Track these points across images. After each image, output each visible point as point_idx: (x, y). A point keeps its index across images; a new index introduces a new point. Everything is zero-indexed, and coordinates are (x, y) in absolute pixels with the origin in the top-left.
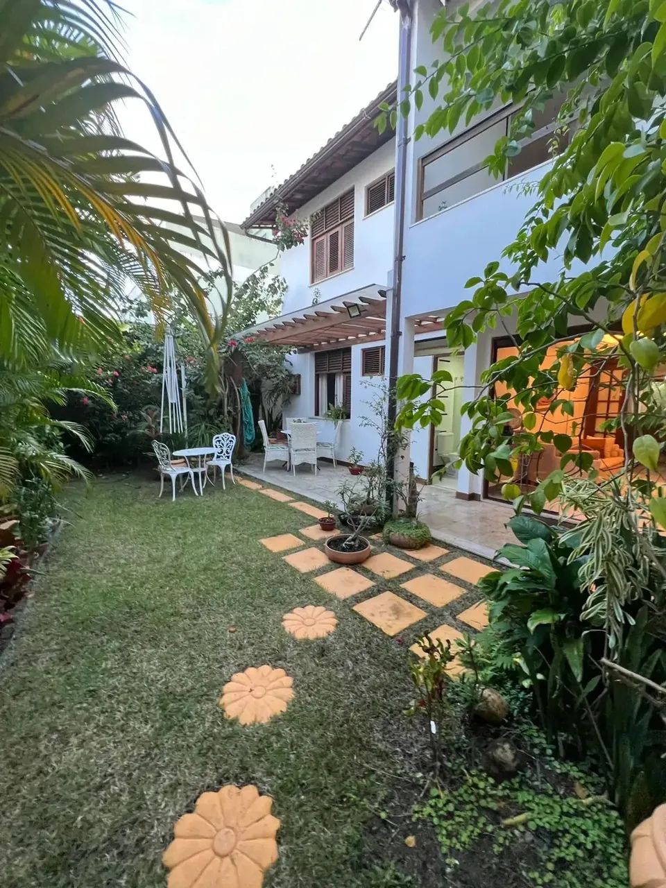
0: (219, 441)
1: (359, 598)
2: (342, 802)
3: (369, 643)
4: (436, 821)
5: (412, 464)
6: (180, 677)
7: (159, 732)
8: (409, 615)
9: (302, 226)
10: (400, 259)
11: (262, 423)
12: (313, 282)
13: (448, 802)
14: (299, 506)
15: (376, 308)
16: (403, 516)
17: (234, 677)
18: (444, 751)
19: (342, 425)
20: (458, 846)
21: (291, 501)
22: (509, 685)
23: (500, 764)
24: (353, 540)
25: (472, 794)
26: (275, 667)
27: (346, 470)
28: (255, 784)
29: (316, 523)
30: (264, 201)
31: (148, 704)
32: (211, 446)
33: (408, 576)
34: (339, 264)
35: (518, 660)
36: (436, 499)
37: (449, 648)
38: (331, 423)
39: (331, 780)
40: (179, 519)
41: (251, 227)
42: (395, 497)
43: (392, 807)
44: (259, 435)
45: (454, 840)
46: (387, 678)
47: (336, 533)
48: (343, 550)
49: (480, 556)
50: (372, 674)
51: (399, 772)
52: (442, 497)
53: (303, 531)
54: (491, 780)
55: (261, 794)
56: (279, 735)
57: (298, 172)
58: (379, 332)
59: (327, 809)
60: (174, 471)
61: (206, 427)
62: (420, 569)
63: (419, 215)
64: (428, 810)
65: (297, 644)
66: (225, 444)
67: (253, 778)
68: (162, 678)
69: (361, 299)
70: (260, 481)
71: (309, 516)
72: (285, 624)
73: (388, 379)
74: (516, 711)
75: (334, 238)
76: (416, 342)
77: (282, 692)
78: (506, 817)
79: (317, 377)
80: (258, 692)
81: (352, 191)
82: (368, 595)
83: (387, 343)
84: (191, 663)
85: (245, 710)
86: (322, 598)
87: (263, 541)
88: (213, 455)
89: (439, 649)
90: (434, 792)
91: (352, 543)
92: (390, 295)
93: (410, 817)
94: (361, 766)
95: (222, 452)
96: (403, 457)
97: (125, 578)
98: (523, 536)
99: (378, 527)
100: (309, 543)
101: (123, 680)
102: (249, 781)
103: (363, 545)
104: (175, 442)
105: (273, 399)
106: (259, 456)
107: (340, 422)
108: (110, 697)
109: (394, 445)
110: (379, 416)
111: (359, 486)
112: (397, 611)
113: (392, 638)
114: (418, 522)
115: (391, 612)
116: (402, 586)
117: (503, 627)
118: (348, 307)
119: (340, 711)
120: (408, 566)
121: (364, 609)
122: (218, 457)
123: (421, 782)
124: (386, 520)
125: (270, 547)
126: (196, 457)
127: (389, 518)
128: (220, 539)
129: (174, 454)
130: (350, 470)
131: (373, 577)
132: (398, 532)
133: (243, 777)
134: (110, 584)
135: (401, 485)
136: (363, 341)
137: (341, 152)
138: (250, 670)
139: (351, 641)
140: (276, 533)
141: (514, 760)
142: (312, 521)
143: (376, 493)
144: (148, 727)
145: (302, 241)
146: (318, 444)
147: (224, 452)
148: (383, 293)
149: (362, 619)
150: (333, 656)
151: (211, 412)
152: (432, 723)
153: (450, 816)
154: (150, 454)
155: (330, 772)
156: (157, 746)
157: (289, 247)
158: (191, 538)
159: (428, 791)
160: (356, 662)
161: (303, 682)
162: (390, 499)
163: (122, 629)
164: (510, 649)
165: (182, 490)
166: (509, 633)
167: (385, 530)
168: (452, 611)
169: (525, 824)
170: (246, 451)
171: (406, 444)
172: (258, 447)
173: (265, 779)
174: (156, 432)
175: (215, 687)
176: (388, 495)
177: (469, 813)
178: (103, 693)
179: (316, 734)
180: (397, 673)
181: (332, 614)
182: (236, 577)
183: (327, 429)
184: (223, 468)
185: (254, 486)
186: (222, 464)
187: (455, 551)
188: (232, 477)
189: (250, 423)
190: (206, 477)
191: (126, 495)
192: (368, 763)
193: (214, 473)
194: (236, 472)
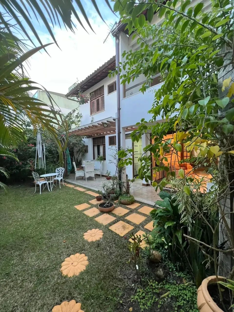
0: (58, 170)
1: (110, 224)
2: (107, 300)
3: (115, 240)
4: (139, 300)
5: (127, 175)
6: (45, 262)
7: (36, 286)
8: (128, 228)
9: (87, 97)
10: (119, 109)
11: (74, 163)
12: (91, 114)
13: (143, 293)
14: (88, 192)
15: (113, 124)
16: (125, 193)
17: (66, 259)
18: (141, 275)
19: (103, 163)
20: (147, 308)
21: (85, 191)
22: (161, 248)
23: (159, 276)
24: (108, 203)
25: (151, 288)
26: (81, 253)
27: (105, 178)
28: (75, 299)
29: (95, 198)
30: (73, 88)
31: (31, 275)
32: (55, 172)
33: (127, 214)
34: (100, 109)
35: (163, 239)
36: (136, 187)
37: (140, 238)
38: (99, 162)
39: (103, 292)
40: (43, 201)
41: (69, 96)
42: (122, 187)
43: (124, 298)
44: (73, 167)
45: (145, 306)
46: (121, 252)
47: (102, 201)
48: (105, 207)
49: (151, 205)
50: (116, 251)
51: (126, 285)
52: (138, 186)
53: (90, 202)
54: (157, 283)
55: (77, 303)
56: (83, 279)
57: (85, 80)
58: (114, 131)
59: (101, 303)
60: (40, 183)
61: (53, 165)
62: (132, 211)
63: (125, 96)
64: (136, 297)
65: (89, 244)
66: (60, 172)
67: (74, 297)
68: (37, 264)
69: (107, 121)
70: (74, 184)
71: (92, 196)
72: (84, 237)
73: (118, 147)
74: (163, 257)
75: (98, 100)
76: (126, 134)
77: (83, 262)
78: (162, 295)
79: (94, 146)
80: (75, 264)
81: (103, 86)
82: (114, 223)
83: (116, 135)
84: (48, 256)
85: (70, 271)
86: (98, 226)
87: (76, 207)
88: (56, 176)
89: (137, 238)
90: (138, 290)
91: (108, 204)
92: (117, 120)
93: (130, 301)
94: (113, 285)
95: (59, 174)
96: (124, 173)
97: (21, 226)
98: (163, 197)
99: (116, 198)
100: (92, 206)
101: (21, 267)
102: (72, 298)
103: (111, 205)
104: (41, 172)
105: (78, 154)
106: (73, 175)
107: (102, 161)
108: (15, 275)
109: (121, 170)
110: (115, 160)
111: (109, 184)
112: (124, 227)
113: (122, 237)
114: (130, 195)
115: (122, 228)
116: (126, 218)
117: (158, 229)
118: (103, 124)
119: (105, 266)
120: (127, 211)
121: (113, 228)
122: (58, 176)
123: (134, 287)
124: (119, 196)
125: (78, 208)
126: (49, 177)
127: (120, 194)
128: (59, 207)
129: (41, 176)
130: (107, 178)
131: (115, 215)
132: (123, 199)
133: (70, 297)
134: (14, 229)
135: (124, 183)
136: (109, 134)
137: (99, 74)
138: (72, 256)
139: (108, 240)
140: (80, 203)
141: (163, 274)
142: (93, 198)
143: (115, 186)
144: (32, 284)
145: (87, 102)
146: (95, 170)
147: (60, 174)
148: (114, 120)
149: (112, 231)
150: (102, 247)
151: (55, 160)
152: (137, 266)
153: (144, 297)
154: (31, 177)
155: (102, 289)
156: (35, 291)
157: (83, 104)
158: (48, 208)
159: (136, 290)
160: (110, 247)
161: (91, 258)
162: (120, 188)
163: (20, 247)
164: (160, 236)
165: (44, 189)
166: (160, 231)
167: (119, 199)
168: (143, 225)
169: (168, 296)
170: (69, 173)
171: (125, 169)
172: (73, 172)
173: (78, 296)
174: (34, 168)
175: (59, 264)
176: (119, 186)
177: (150, 295)
178: (13, 273)
179: (97, 276)
180: (124, 250)
181: (101, 231)
182: (65, 221)
183: (98, 164)
184: (60, 180)
185: (72, 186)
186: (59, 179)
187: (142, 204)
188: (63, 183)
189: (70, 163)
190: (53, 184)
191: (21, 193)
192: (115, 284)
193: (56, 182)
194: (65, 182)
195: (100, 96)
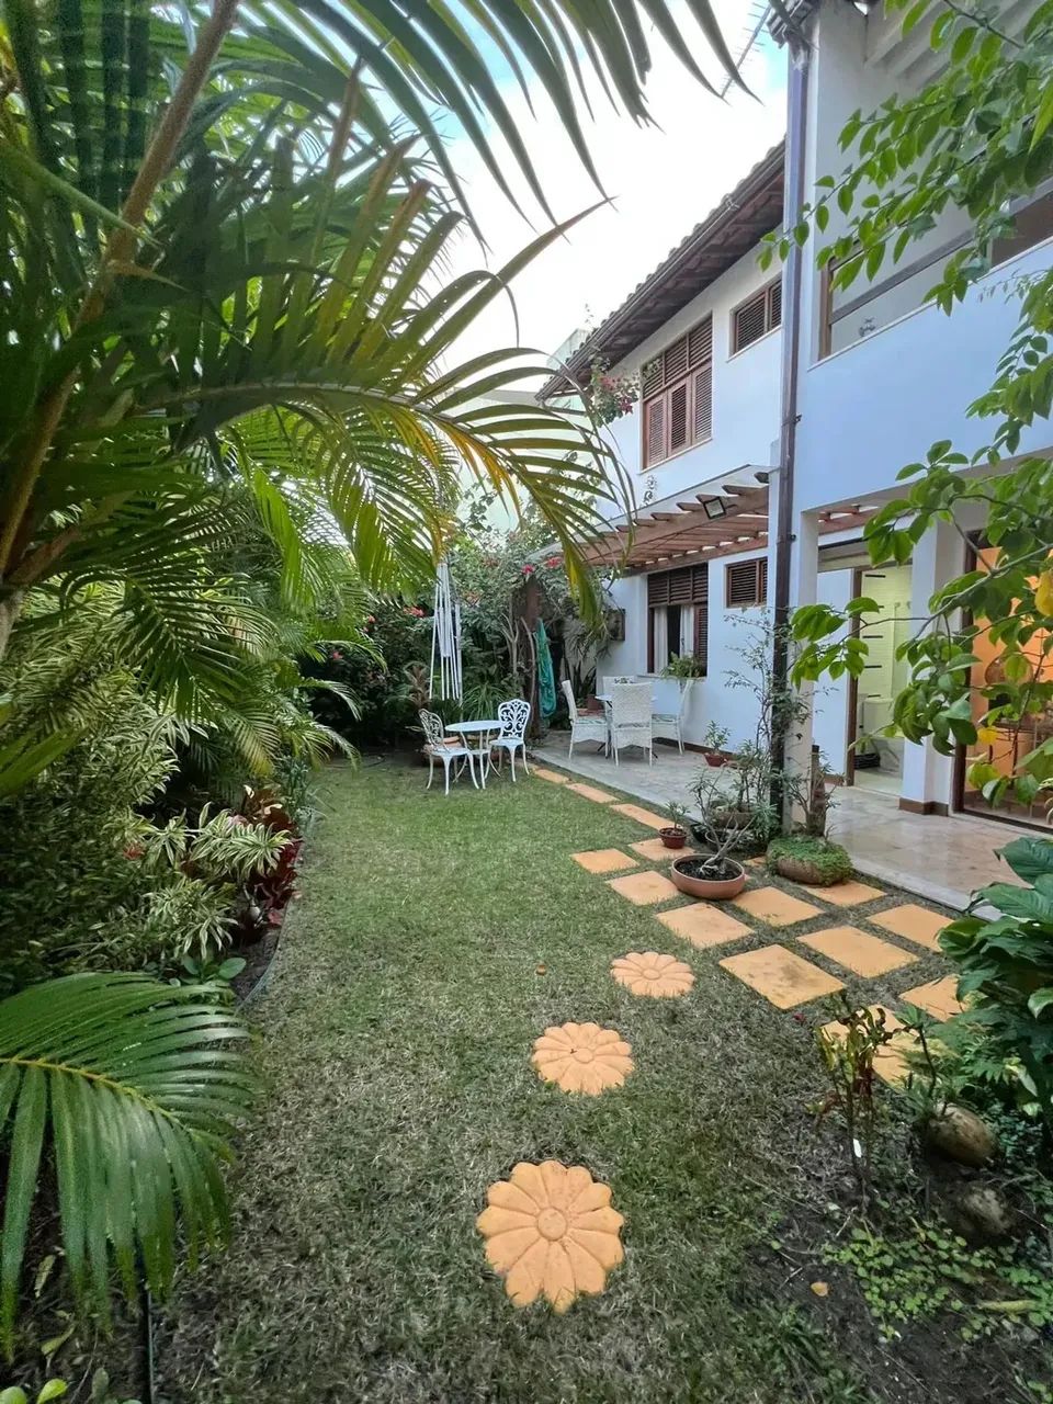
0: (507, 711)
1: (727, 950)
2: (712, 1215)
3: (747, 1014)
4: (862, 1272)
5: (816, 749)
6: (479, 1021)
7: (457, 1081)
8: (813, 983)
9: (630, 386)
10: (791, 421)
11: (567, 685)
12: (645, 467)
13: (882, 1253)
15: (751, 499)
16: (801, 831)
17: (548, 1030)
18: (876, 1184)
19: (694, 686)
20: (899, 1314)
21: (613, 803)
22: (997, 1107)
23: (977, 1220)
24: (717, 862)
25: (927, 1253)
26: (604, 1027)
27: (701, 759)
28: (588, 1168)
29: (655, 837)
30: (570, 356)
31: (441, 1046)
32: (496, 718)
33: (811, 925)
34: (688, 437)
35: (1015, 1070)
36: (860, 810)
37: (883, 1021)
38: (674, 682)
39: (693, 1184)
40: (456, 818)
41: (551, 395)
42: (786, 800)
43: (789, 1239)
44: (562, 703)
45: (893, 1305)
46: (778, 1067)
47: (688, 852)
48: (700, 876)
50: (753, 1061)
51: (800, 1196)
52: (873, 807)
53: (636, 847)
54: (960, 1241)
55: (595, 1180)
56: (615, 1114)
57: (622, 307)
58: (755, 536)
59: (691, 1219)
60: (447, 752)
61: (488, 690)
62: (833, 917)
63: (825, 348)
64: (846, 1255)
65: (634, 1001)
66: (515, 716)
67: (583, 1159)
68: (455, 1018)
69: (726, 488)
70: (564, 772)
71: (642, 824)
72: (614, 972)
73: (773, 611)
74: (1009, 1150)
75: (679, 398)
76: (821, 548)
77: (614, 1060)
78: (986, 1298)
79: (651, 612)
80: (583, 1055)
81: (709, 318)
82: (744, 946)
83: (771, 553)
84: (490, 1005)
85: (567, 1074)
86: (669, 944)
87: (577, 857)
88: (497, 731)
90: (858, 1234)
91: (715, 867)
92: (775, 479)
93: (818, 1258)
94: (739, 1177)
95: (510, 728)
96: (799, 736)
98: (1028, 870)
99: (757, 848)
100: (645, 865)
102: (579, 1161)
103: (732, 873)
104: (448, 711)
105: (582, 649)
106: (560, 735)
107: (690, 682)
108: (395, 1030)
109: (784, 716)
110: (758, 671)
111: (726, 783)
112: (793, 976)
113: (785, 1012)
114: (828, 843)
115: (781, 974)
116: (801, 939)
117: (989, 1015)
118: (704, 503)
119: (704, 1100)
120: (809, 911)
121: (738, 965)
122: (505, 734)
123: (837, 1216)
124: (771, 838)
125: (586, 865)
126: (475, 733)
127: (777, 833)
128: (514, 849)
129: (447, 728)
130: (708, 759)
131: (749, 921)
132: (793, 856)
133: (570, 1155)
134: (379, 896)
135: (797, 781)
136: (727, 552)
137: (691, 265)
138: (569, 1026)
139: (718, 1008)
140: (594, 846)
141: (1002, 1218)
142: (649, 833)
143: (753, 792)
145: (629, 409)
146: (654, 717)
147: (514, 726)
148: (763, 477)
149: (733, 978)
150: (689, 1025)
151: (493, 669)
152: (856, 1142)
153: (886, 1272)
154: (415, 729)
155: (692, 1175)
156: (457, 1097)
157: (610, 420)
158: (474, 847)
159: (848, 1230)
160: (727, 1038)
161: (646, 1052)
162: (777, 799)
164: (1000, 1051)
165: (456, 780)
166: (998, 1028)
167: (770, 853)
168: (893, 985)
169: (1024, 1316)
170: (544, 726)
171: (806, 716)
172: (561, 722)
173: (600, 1163)
174: (423, 699)
175: (525, 1040)
176: (773, 796)
177: (921, 1277)
178: (387, 1025)
179: (670, 1124)
180: (794, 1063)
181: (686, 967)
182: (541, 902)
183: (668, 694)
184: (513, 750)
185: (557, 778)
186: (513, 743)
187: (895, 894)
188: (525, 764)
189: (548, 686)
190: (489, 762)
191: (384, 785)
192: (749, 1175)
193: (500, 757)
194: (531, 759)
195: (692, 371)
